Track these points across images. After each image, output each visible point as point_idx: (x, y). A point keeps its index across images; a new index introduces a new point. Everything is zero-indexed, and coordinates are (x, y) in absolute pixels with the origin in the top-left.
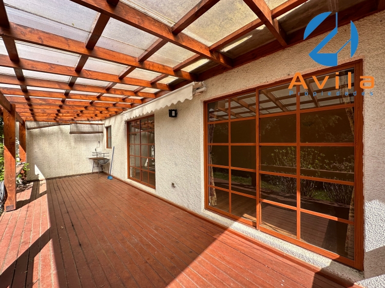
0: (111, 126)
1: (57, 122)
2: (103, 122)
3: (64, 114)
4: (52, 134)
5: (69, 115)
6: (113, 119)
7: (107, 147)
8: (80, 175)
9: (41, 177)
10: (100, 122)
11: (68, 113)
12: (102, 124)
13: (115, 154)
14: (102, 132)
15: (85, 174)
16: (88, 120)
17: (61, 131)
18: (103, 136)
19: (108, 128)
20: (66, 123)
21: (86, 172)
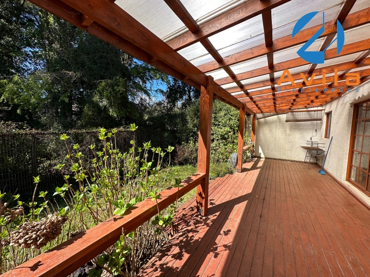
0: (331, 111)
1: (276, 112)
2: (323, 108)
3: (281, 105)
4: (272, 123)
5: (284, 105)
6: (334, 103)
7: (326, 137)
8: (292, 161)
9: (262, 156)
10: (320, 108)
11: (282, 103)
12: (322, 110)
13: (332, 146)
14: (320, 120)
15: (297, 162)
16: (306, 107)
17: (279, 119)
18: (322, 124)
19: (329, 114)
20: (283, 112)
21: (298, 160)
